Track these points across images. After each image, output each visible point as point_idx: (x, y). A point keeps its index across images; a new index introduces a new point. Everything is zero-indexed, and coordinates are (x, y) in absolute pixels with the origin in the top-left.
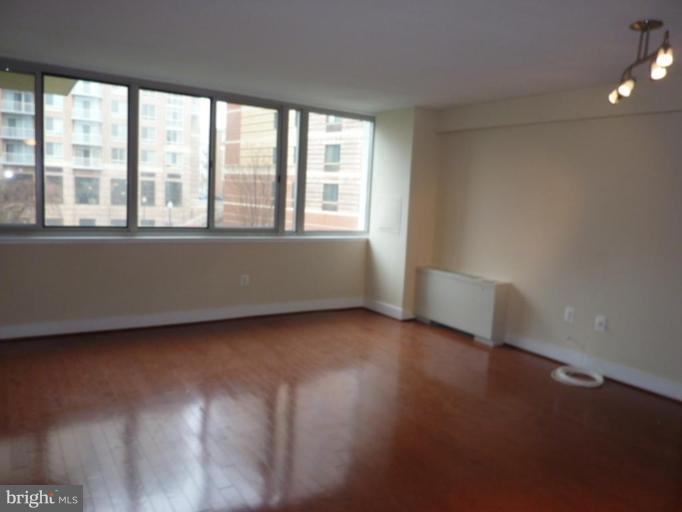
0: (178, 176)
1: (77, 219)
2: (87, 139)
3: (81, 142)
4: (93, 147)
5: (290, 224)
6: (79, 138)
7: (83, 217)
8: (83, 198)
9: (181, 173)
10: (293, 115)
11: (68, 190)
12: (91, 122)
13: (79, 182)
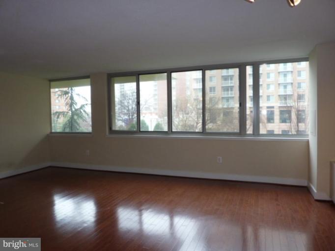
1: (281, 130)
2: (285, 92)
3: (283, 93)
4: (289, 95)
5: (250, 131)
6: (282, 91)
7: (283, 129)
8: (283, 121)
12: (287, 83)
13: (282, 112)
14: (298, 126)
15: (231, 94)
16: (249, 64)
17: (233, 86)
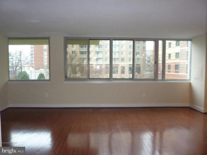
0: (139, 65)
9: (140, 64)
17: (85, 52)
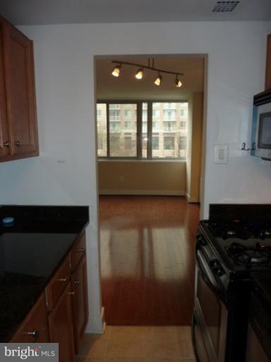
2: (170, 119)
4: (173, 122)
6: (166, 118)
8: (167, 147)
10: (145, 106)
11: (161, 144)
13: (166, 139)
14: (179, 152)
15: (118, 119)
16: (145, 101)
17: (119, 110)
